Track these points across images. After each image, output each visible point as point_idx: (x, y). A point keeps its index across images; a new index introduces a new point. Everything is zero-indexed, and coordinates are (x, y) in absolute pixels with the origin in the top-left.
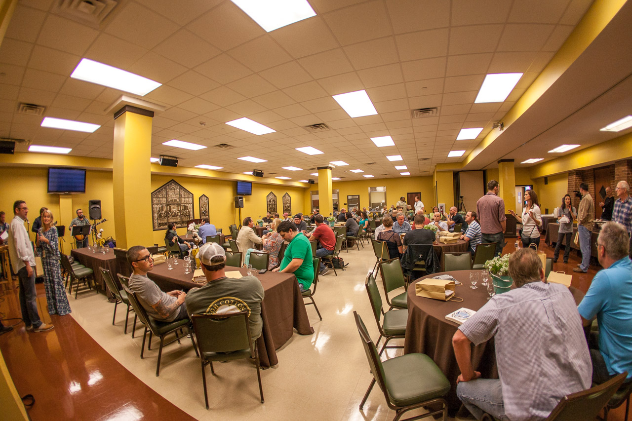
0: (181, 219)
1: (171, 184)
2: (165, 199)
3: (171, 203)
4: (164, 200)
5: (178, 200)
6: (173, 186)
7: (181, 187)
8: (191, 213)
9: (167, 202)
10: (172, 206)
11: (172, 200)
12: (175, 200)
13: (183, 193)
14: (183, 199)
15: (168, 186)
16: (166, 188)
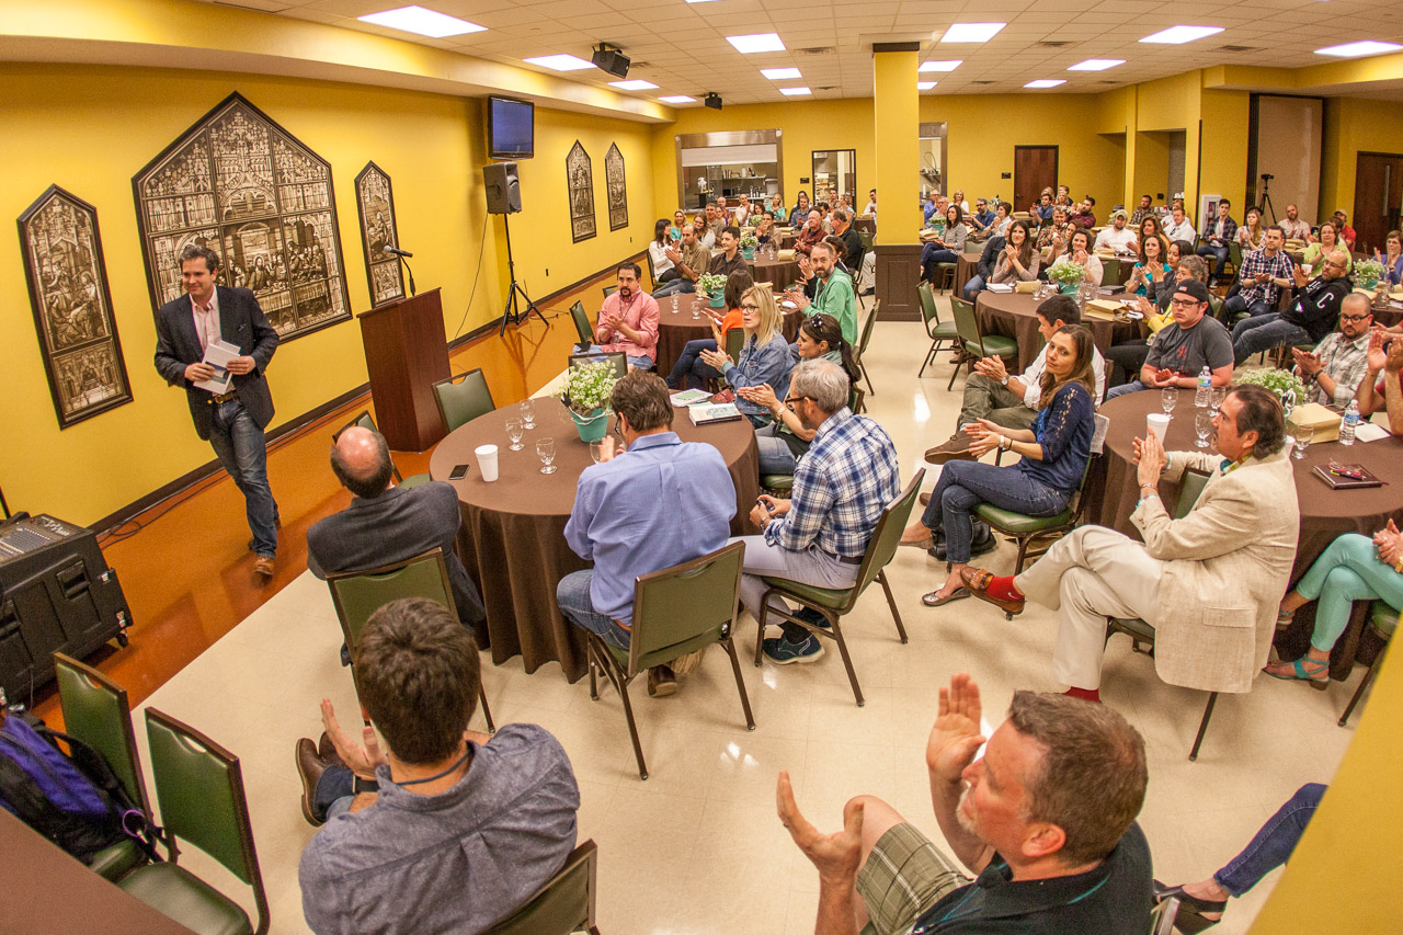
0: (294, 292)
1: (230, 118)
2: (207, 203)
3: (237, 218)
4: (202, 210)
5: (270, 202)
6: (240, 127)
7: (278, 133)
8: (331, 256)
9: (218, 215)
10: (247, 236)
11: (244, 204)
12: (258, 203)
13: (287, 160)
14: (291, 193)
15: (218, 127)
16: (206, 143)
